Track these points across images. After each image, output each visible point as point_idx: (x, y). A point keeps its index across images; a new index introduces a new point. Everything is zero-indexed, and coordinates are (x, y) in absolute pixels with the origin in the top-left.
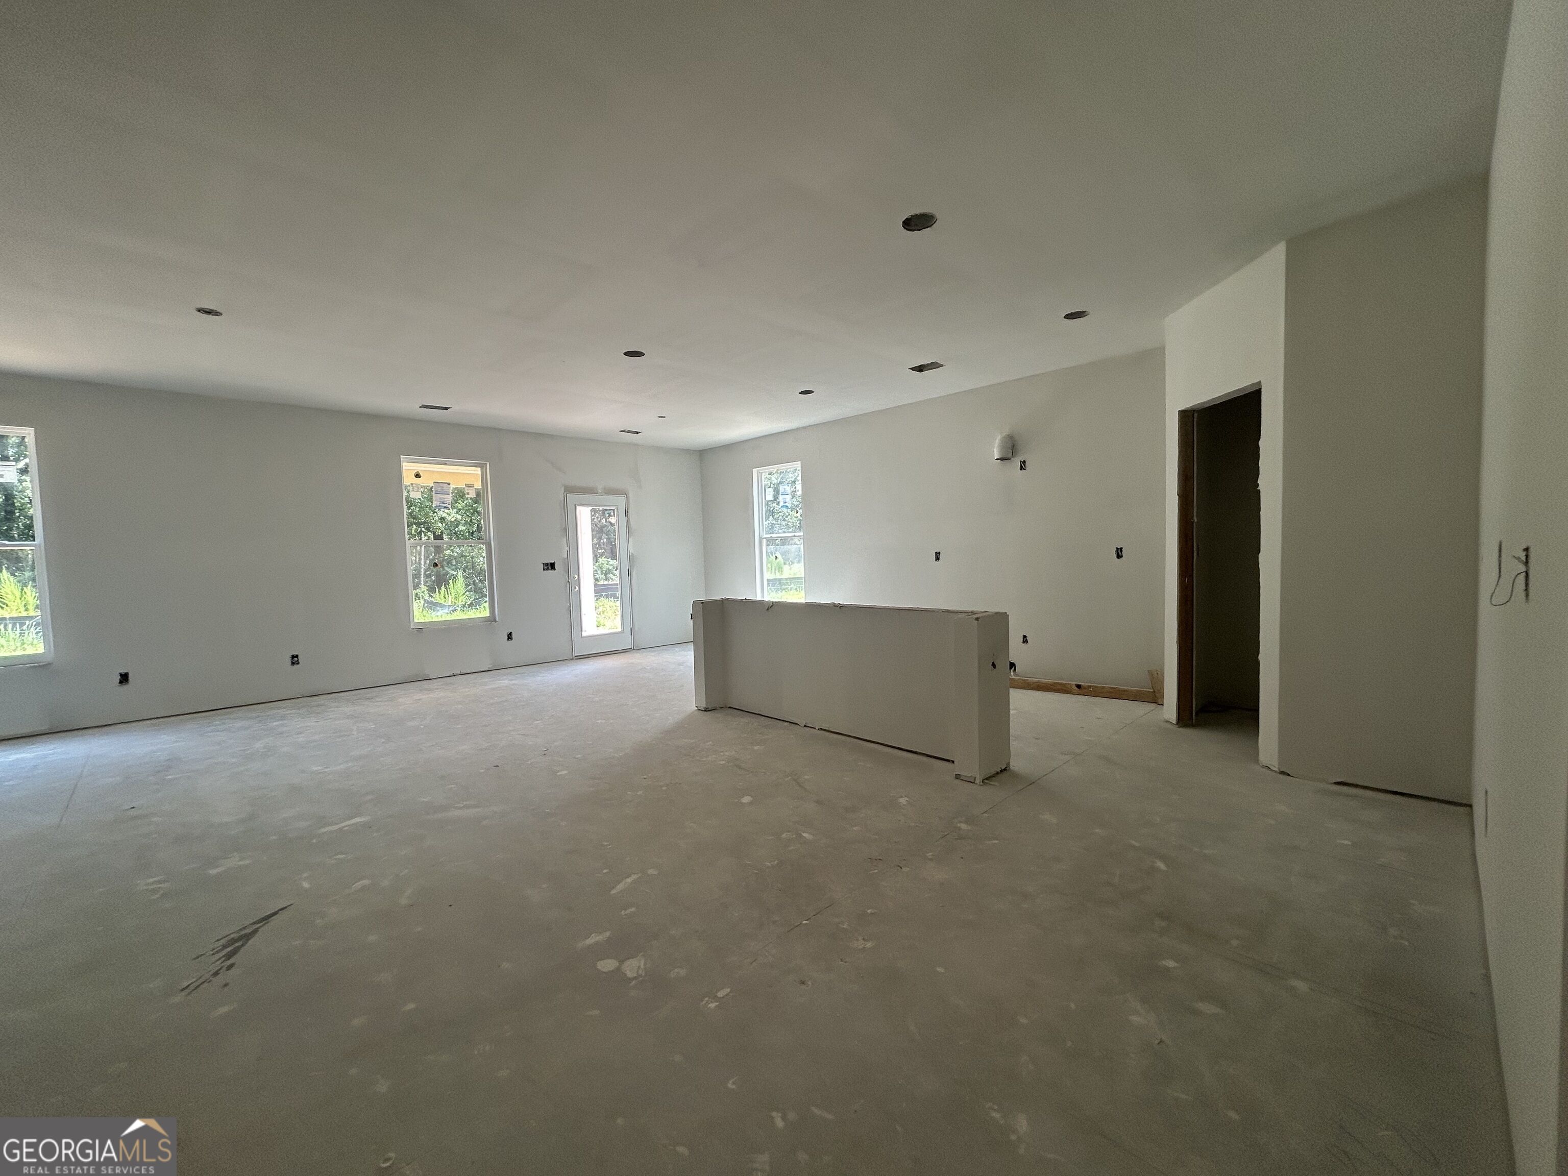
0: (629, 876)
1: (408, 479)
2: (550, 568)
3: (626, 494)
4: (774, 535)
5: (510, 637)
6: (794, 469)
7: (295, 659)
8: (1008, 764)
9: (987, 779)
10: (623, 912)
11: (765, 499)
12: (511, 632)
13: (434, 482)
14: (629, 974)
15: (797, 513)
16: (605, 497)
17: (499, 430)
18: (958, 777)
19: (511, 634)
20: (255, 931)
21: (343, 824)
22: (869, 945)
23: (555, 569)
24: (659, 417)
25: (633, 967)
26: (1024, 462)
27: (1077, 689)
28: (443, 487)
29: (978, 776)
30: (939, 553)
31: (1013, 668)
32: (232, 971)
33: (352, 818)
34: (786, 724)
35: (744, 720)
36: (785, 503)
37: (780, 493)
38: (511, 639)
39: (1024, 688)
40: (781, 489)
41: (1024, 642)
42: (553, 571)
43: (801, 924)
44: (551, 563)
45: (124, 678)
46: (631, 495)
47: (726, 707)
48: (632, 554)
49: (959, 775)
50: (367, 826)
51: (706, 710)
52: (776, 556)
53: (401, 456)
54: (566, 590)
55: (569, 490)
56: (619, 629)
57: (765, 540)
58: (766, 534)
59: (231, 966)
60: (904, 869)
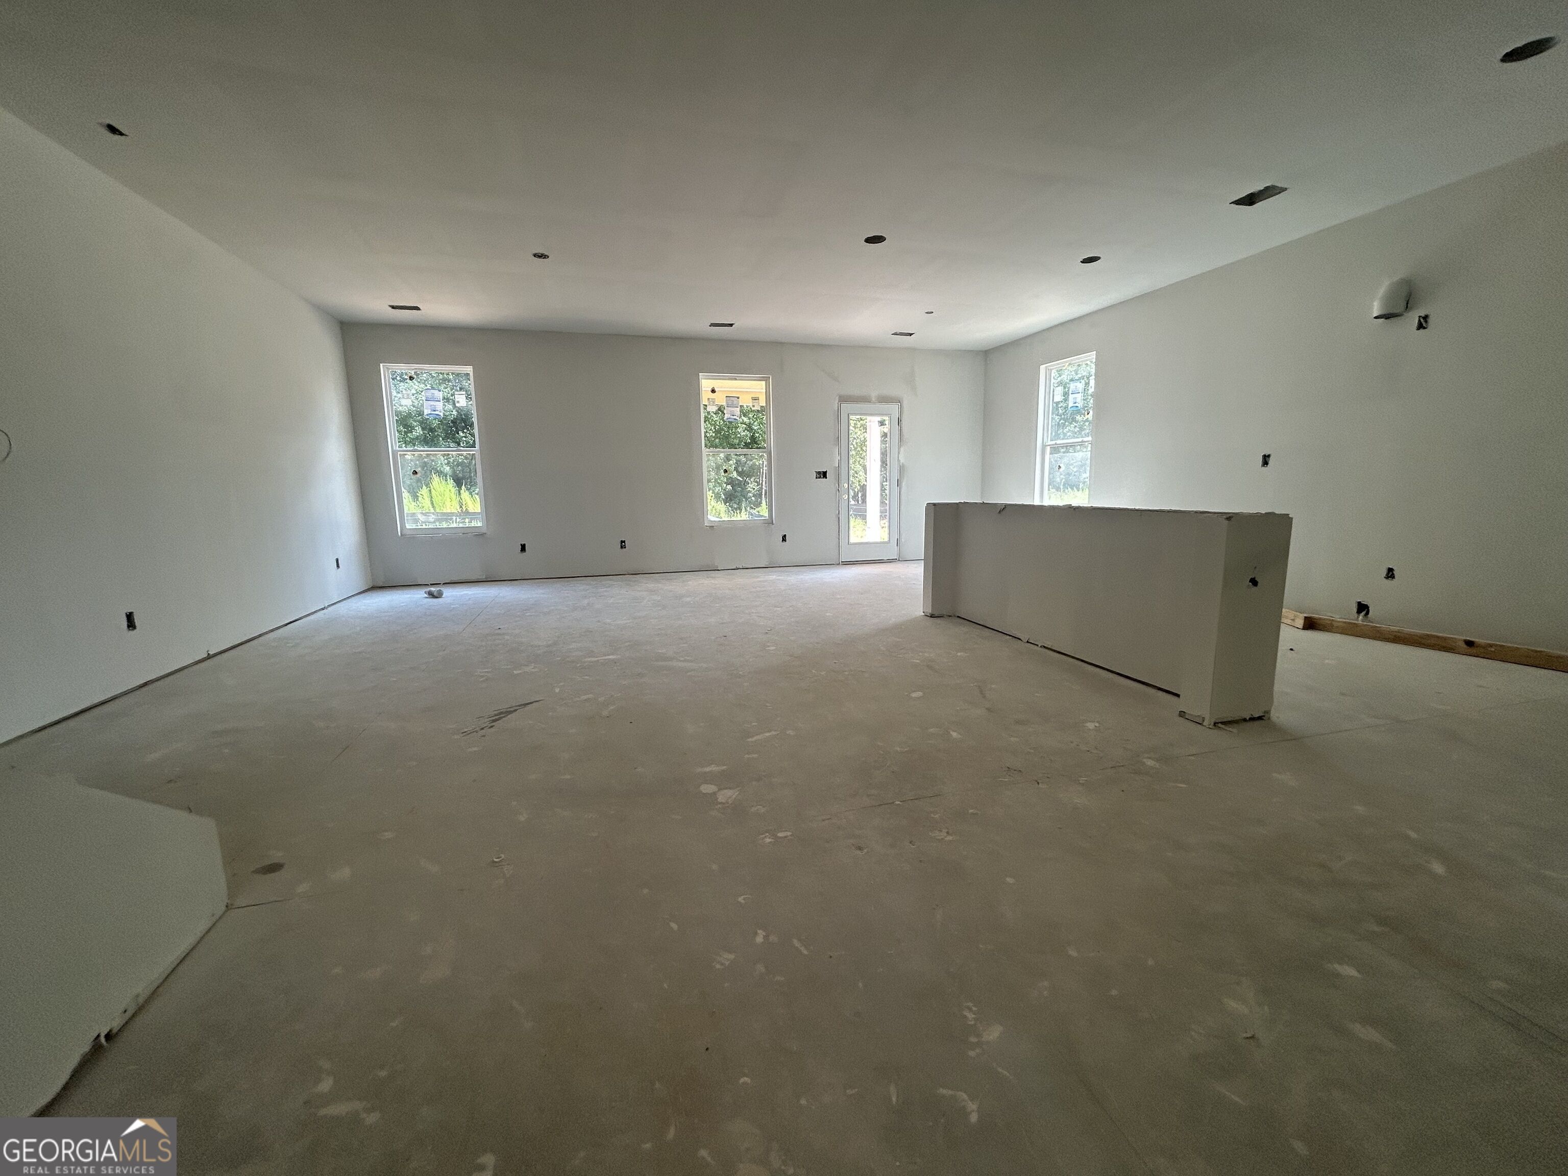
0: (769, 731)
1: (705, 396)
2: (822, 476)
3: (900, 402)
4: (1059, 442)
5: (784, 538)
6: (1087, 363)
7: (623, 544)
8: (1268, 712)
9: (1222, 723)
10: (747, 756)
11: (1053, 400)
12: (785, 535)
13: (726, 397)
14: (719, 800)
15: (1088, 414)
16: (878, 405)
17: (781, 343)
18: (1182, 714)
19: (785, 536)
20: (516, 710)
21: (600, 658)
22: (950, 838)
23: (826, 478)
24: (927, 313)
25: (727, 795)
26: (1426, 318)
27: (1465, 646)
28: (733, 401)
29: (1207, 717)
30: (1269, 456)
31: (1364, 612)
32: (493, 730)
33: (608, 655)
34: (1008, 637)
35: (963, 629)
36: (1075, 403)
37: (1070, 392)
38: (785, 541)
39: (1375, 638)
40: (1072, 386)
41: (1387, 577)
42: (825, 479)
43: (893, 803)
44: (823, 472)
45: (523, 548)
46: (905, 403)
47: (955, 616)
48: (902, 464)
49: (1184, 712)
50: (615, 662)
51: (932, 616)
52: (1059, 466)
53: (700, 374)
54: (836, 498)
55: (844, 399)
56: (886, 540)
57: (1049, 447)
58: (1051, 440)
59: (492, 727)
60: (1040, 785)
